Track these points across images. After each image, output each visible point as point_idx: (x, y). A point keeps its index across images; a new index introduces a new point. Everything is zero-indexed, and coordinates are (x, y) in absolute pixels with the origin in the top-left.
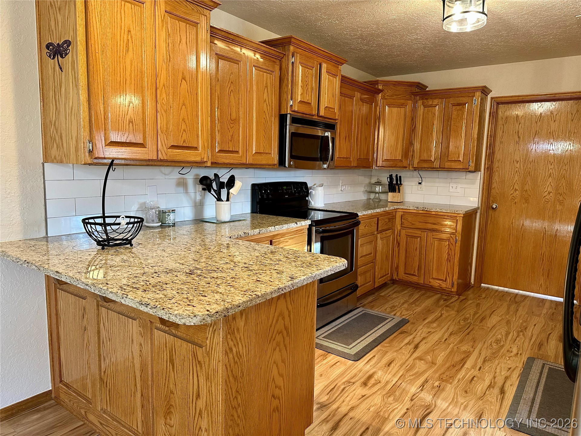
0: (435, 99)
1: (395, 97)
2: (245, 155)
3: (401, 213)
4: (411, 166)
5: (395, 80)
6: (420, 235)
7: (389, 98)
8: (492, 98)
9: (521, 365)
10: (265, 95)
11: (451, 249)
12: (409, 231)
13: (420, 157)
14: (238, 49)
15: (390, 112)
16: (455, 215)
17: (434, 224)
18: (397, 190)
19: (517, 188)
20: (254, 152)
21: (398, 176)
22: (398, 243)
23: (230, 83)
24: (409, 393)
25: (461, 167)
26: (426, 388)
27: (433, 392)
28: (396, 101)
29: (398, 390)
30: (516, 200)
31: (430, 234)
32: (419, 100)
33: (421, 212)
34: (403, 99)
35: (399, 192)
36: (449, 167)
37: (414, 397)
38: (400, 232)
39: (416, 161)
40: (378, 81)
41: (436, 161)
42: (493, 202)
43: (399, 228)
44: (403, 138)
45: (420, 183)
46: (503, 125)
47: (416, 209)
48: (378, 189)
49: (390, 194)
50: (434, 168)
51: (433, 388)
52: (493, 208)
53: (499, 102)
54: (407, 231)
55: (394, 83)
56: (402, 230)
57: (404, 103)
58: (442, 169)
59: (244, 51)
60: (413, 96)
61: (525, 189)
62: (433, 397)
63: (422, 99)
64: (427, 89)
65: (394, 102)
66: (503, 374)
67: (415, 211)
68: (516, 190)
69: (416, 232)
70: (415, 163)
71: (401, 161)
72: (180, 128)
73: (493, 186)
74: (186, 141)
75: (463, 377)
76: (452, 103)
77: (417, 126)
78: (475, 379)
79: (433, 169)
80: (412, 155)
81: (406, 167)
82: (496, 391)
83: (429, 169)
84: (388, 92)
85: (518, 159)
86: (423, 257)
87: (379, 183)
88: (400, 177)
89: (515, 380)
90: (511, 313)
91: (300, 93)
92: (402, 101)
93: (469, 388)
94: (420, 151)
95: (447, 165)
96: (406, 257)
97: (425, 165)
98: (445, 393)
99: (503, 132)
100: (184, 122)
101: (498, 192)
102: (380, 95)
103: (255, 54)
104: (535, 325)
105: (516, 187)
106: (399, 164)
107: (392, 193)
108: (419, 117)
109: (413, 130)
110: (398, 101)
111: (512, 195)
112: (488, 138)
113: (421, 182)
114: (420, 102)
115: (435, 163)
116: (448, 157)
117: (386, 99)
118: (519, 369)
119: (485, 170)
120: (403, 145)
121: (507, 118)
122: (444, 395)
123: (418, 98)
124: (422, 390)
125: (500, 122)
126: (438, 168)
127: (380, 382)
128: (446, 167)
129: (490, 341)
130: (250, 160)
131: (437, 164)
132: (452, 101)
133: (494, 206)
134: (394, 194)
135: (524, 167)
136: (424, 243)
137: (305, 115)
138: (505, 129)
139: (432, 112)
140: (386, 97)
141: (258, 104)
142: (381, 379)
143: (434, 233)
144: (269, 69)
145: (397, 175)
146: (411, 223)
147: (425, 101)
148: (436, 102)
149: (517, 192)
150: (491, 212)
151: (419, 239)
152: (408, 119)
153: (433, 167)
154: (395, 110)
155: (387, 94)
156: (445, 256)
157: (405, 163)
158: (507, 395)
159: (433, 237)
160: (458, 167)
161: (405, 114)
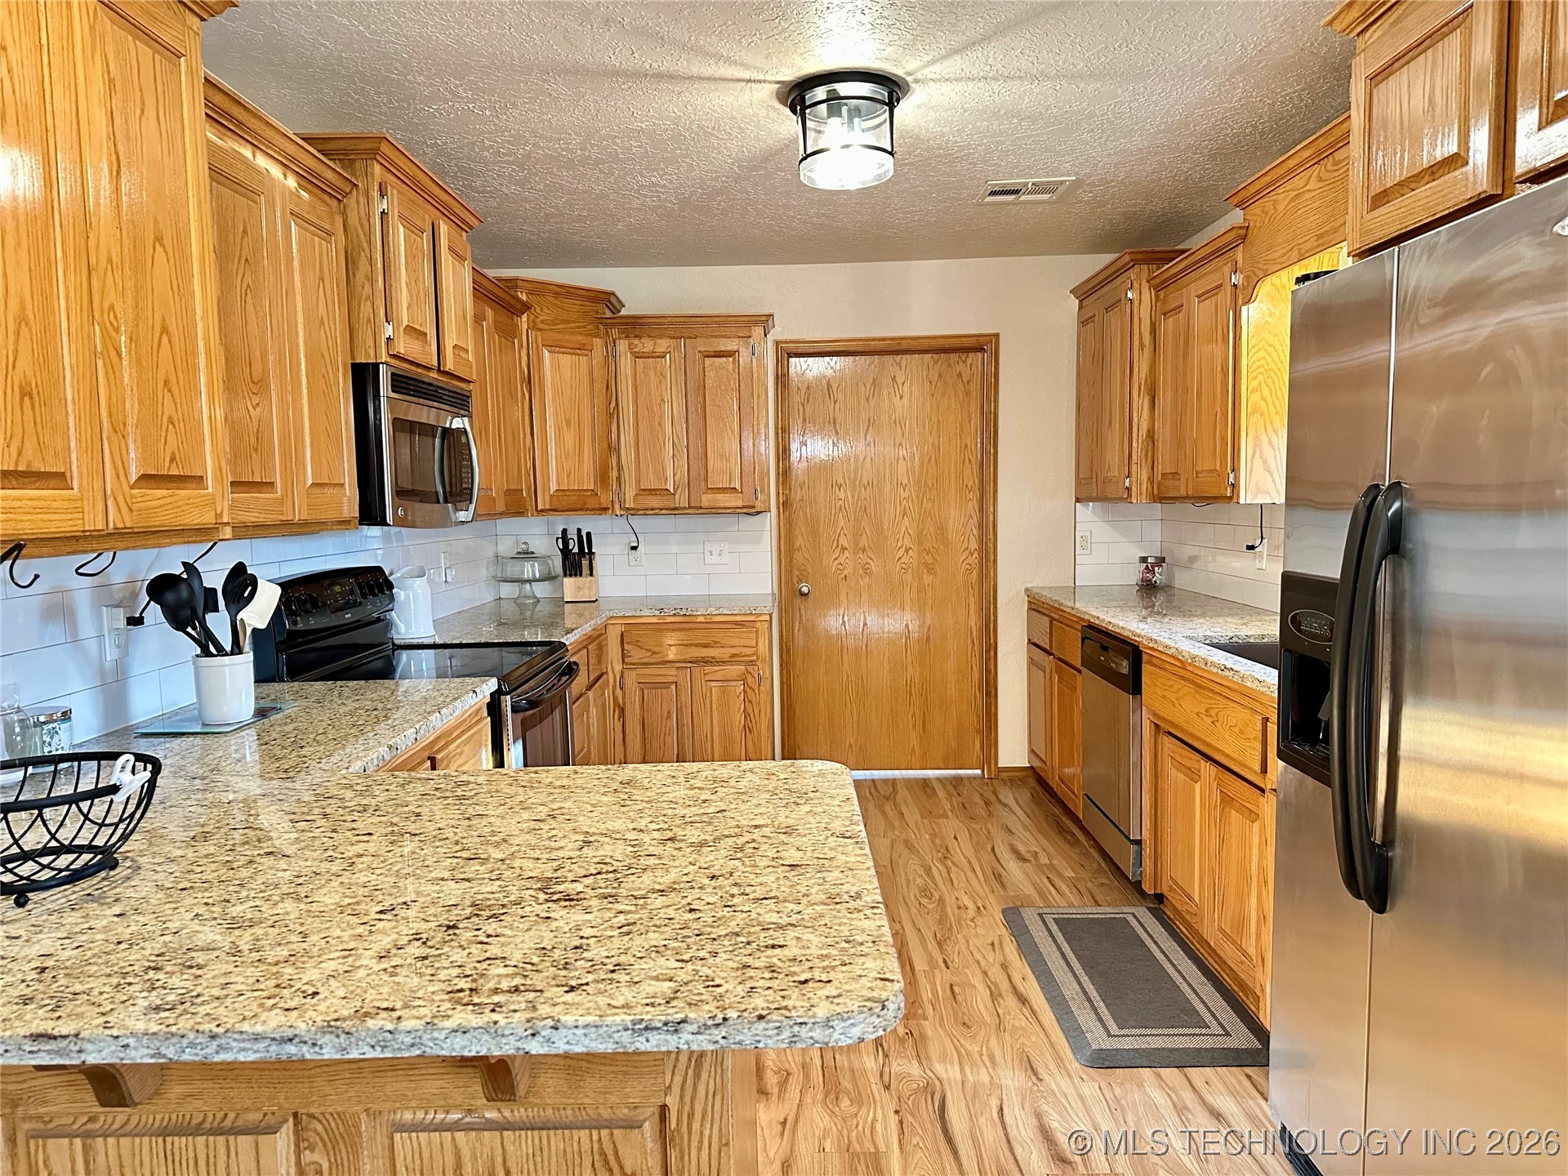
0: (660, 337)
1: (560, 326)
2: (290, 493)
3: (618, 630)
4: (617, 506)
5: (559, 281)
6: (675, 679)
7: (546, 327)
8: (777, 343)
9: (1005, 932)
10: (320, 305)
11: (750, 702)
12: (646, 671)
13: (638, 482)
14: (247, 152)
15: (556, 367)
16: (752, 618)
17: (706, 646)
18: (586, 570)
19: (846, 544)
20: (310, 482)
21: (584, 534)
22: (619, 706)
23: (243, 261)
24: (869, 1074)
25: (740, 504)
26: (889, 1048)
27: (910, 1051)
28: (567, 337)
29: (841, 1077)
30: (846, 572)
31: (697, 671)
32: (620, 338)
33: (669, 620)
34: (581, 334)
35: (591, 575)
36: (712, 505)
37: (886, 1078)
38: (622, 676)
39: (630, 494)
40: (515, 280)
41: (679, 491)
42: (800, 581)
43: (618, 667)
44: (593, 435)
45: (634, 548)
46: (803, 405)
47: (657, 613)
48: (530, 570)
49: (567, 580)
50: (676, 509)
51: (902, 1041)
52: (802, 594)
53: (788, 352)
54: (640, 671)
55: (554, 288)
56: (626, 672)
57: (584, 345)
58: (696, 509)
59: (262, 162)
60: (601, 327)
61: (861, 545)
62: (920, 1062)
63: (627, 337)
64: (623, 312)
65: (561, 340)
66: (991, 960)
67: (655, 620)
68: (844, 549)
69: (663, 671)
70: (627, 497)
71: (594, 493)
72: (160, 413)
73: (797, 545)
74: (177, 457)
75: (933, 995)
76: (702, 349)
77: (623, 403)
78: (956, 989)
79: (674, 511)
80: (619, 479)
81: (606, 509)
82: (1010, 1001)
83: (664, 512)
84: (544, 314)
85: (841, 481)
86: (687, 731)
87: (526, 555)
88: (589, 534)
89: (1021, 969)
90: (897, 823)
91: (405, 305)
92: (580, 338)
93: (964, 1014)
94: (638, 469)
95: (707, 500)
96: (644, 740)
97: (654, 502)
98: (931, 1043)
99: (804, 420)
100: (170, 391)
101: (807, 556)
102: (524, 318)
103: (285, 175)
104: (955, 838)
105: (843, 541)
106: (593, 502)
107: (572, 579)
108: (624, 381)
109: (612, 412)
110: (571, 338)
111: (836, 562)
112: (777, 433)
113: (635, 544)
114: (622, 345)
115: (677, 497)
116: (706, 480)
117: (540, 330)
118: (1008, 940)
119: (778, 508)
120: (594, 452)
121: (808, 388)
122: (934, 1049)
123: (615, 332)
124: (886, 1056)
125: (796, 399)
126: (685, 508)
127: (789, 1074)
128: (705, 503)
129: (912, 897)
130: (300, 513)
131: (681, 500)
132: (702, 345)
133: (805, 590)
134: (579, 579)
135: (853, 496)
136: (685, 697)
137: (414, 368)
138: (807, 413)
139: (656, 368)
140: (541, 326)
141: (308, 332)
142: (787, 1066)
143: (708, 669)
144: (323, 224)
145: (579, 531)
146: (649, 650)
147: (636, 341)
148: (663, 345)
149: (847, 554)
150: (798, 601)
151: (673, 687)
152: (599, 386)
153: (673, 506)
154: (566, 360)
155: (541, 318)
156: (739, 719)
157: (605, 500)
158: (1033, 1001)
159: (707, 678)
160: (733, 504)
161: (591, 373)
